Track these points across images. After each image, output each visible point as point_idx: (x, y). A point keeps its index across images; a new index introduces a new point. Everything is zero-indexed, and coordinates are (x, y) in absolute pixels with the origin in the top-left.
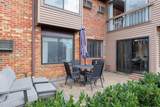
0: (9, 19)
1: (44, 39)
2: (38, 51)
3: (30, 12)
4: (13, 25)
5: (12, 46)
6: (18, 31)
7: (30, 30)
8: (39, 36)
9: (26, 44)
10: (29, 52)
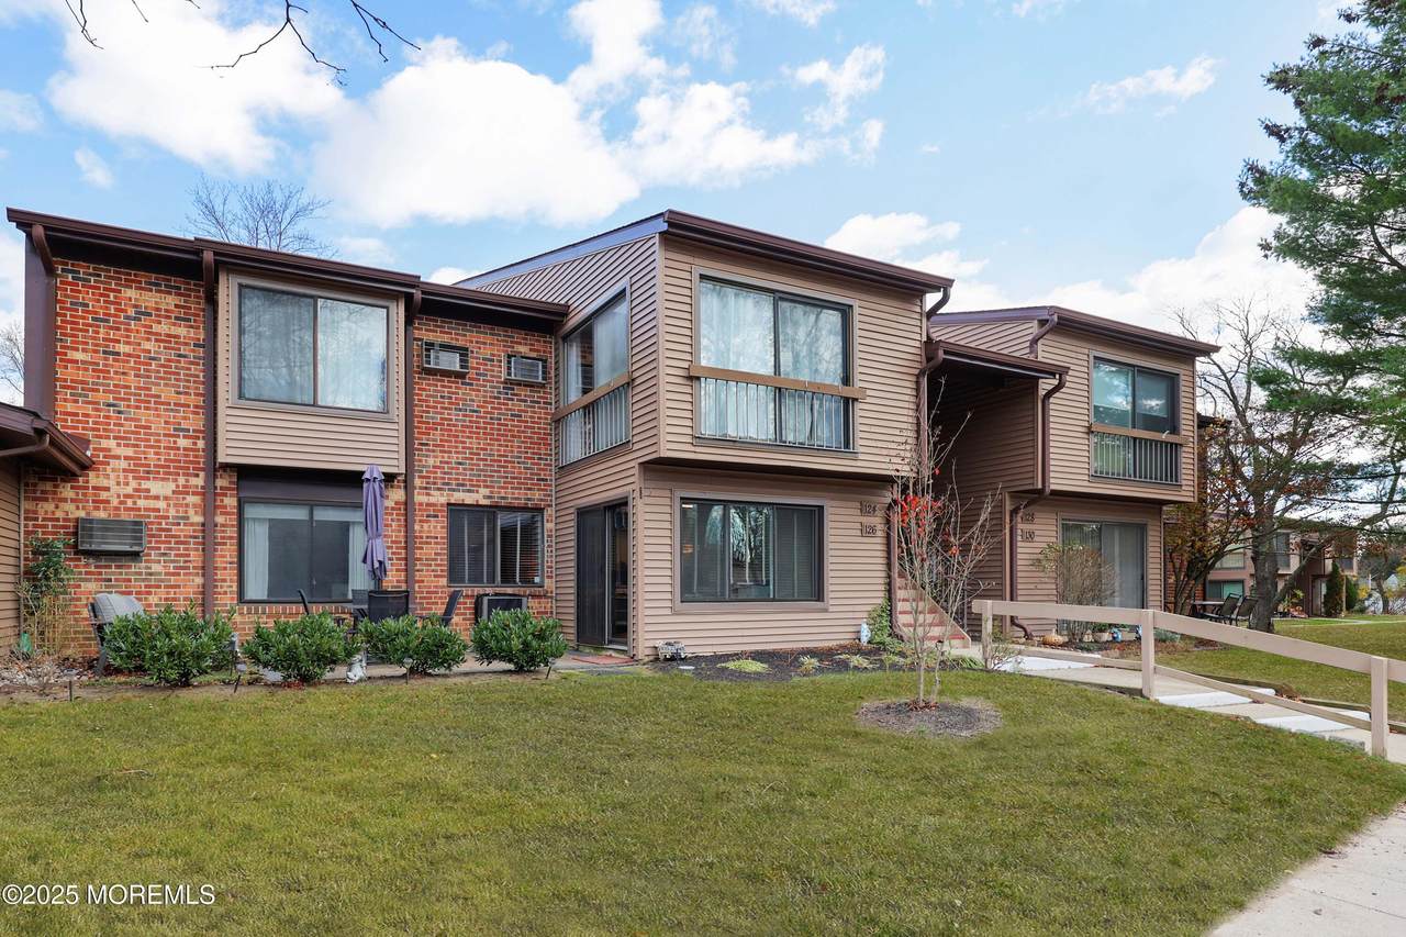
0: (130, 452)
1: (251, 511)
2: (226, 554)
3: (196, 422)
4: (139, 469)
5: (138, 540)
6: (156, 487)
7: (199, 481)
8: (230, 502)
9: (182, 531)
10: (195, 557)
